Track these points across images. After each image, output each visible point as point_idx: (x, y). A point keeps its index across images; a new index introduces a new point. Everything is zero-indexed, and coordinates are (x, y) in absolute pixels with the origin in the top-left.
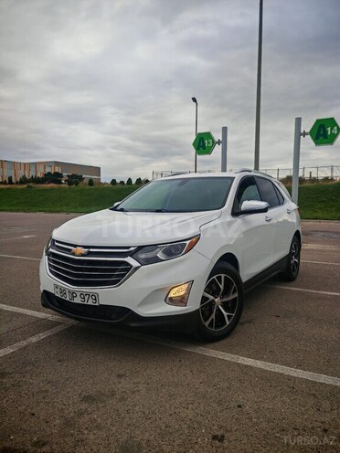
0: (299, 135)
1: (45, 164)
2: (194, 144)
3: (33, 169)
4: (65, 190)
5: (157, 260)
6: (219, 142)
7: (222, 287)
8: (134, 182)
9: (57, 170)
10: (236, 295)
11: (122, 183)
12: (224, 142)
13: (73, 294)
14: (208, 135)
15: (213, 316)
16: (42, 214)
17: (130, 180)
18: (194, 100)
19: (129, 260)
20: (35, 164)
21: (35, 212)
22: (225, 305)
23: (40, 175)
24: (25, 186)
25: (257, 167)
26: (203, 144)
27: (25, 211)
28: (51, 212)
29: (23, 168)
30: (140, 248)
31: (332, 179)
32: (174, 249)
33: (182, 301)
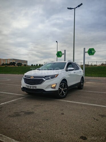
0: (85, 52)
1: (10, 60)
2: (57, 54)
3: (6, 61)
4: (17, 68)
5: (49, 79)
6: (63, 54)
7: (63, 86)
8: (38, 65)
9: (14, 62)
10: (66, 88)
11: (35, 65)
12: (65, 54)
13: (31, 87)
14: (61, 52)
15: (61, 93)
16: (10, 75)
17: (37, 65)
18: (57, 42)
19: (43, 79)
20: (7, 59)
21: (8, 74)
22: (64, 90)
23: (8, 63)
24: (4, 66)
25: (74, 61)
26: (59, 54)
27: (5, 74)
28: (13, 74)
29: (3, 61)
30: (46, 76)
31: (97, 65)
32: (53, 77)
33: (54, 88)
